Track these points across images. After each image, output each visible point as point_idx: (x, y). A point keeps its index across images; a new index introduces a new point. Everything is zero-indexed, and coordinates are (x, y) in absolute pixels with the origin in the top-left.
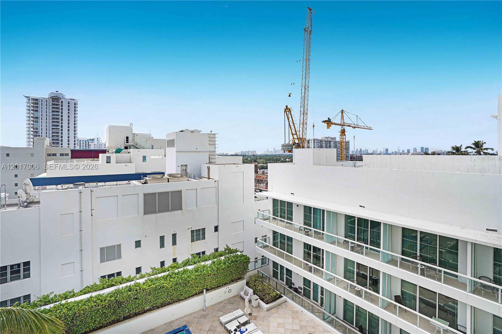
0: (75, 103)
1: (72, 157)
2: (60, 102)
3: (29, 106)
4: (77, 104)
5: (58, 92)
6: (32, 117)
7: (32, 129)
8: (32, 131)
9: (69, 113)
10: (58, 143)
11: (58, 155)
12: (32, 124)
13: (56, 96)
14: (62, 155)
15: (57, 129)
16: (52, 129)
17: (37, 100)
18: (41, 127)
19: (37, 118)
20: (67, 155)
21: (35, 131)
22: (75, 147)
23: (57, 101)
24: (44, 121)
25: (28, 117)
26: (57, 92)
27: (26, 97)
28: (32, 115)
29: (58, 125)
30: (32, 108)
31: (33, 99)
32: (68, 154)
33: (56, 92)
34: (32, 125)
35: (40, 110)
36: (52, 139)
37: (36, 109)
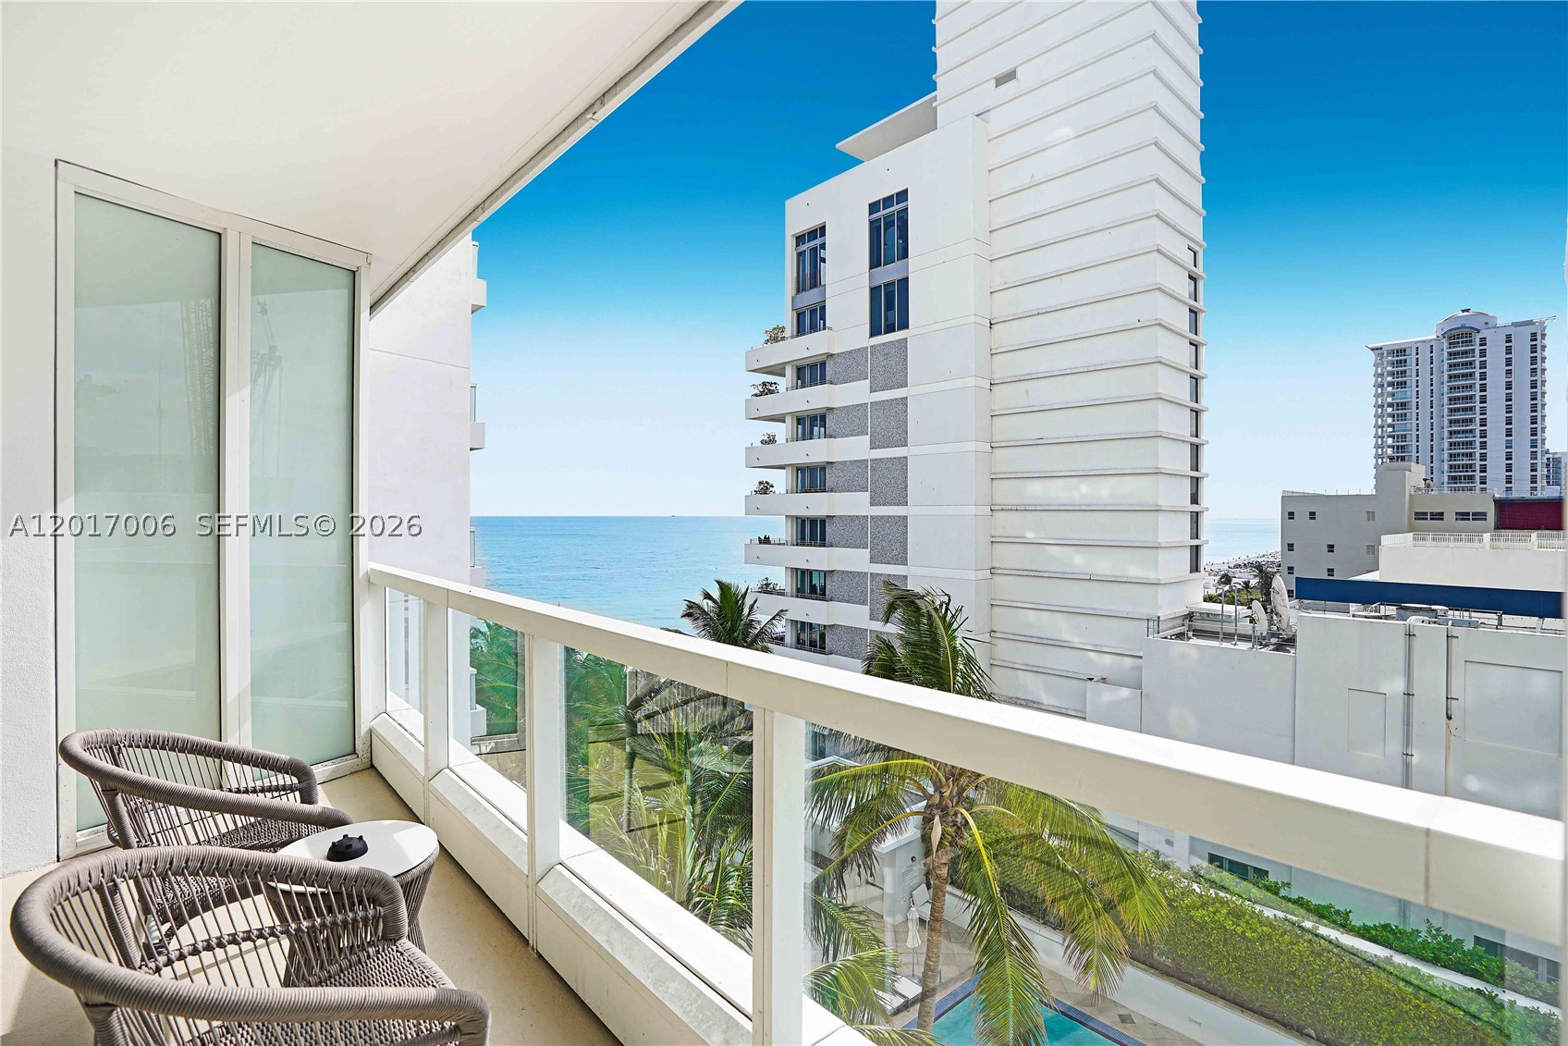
0: (1534, 335)
1: (1501, 525)
2: (1478, 341)
3: (1381, 375)
4: (1543, 336)
5: (1468, 310)
6: (1390, 405)
7: (1390, 441)
8: (1389, 447)
9: (1509, 372)
10: (1471, 478)
11: (1450, 517)
12: (1389, 426)
13: (1463, 327)
14: (1463, 516)
15: (1466, 431)
16: (1451, 433)
17: (1402, 351)
18: (1414, 433)
19: (1404, 405)
20: (1480, 516)
21: (1398, 446)
22: (1534, 489)
23: (1466, 342)
24: (1425, 411)
25: (1379, 406)
26: (1466, 313)
27: (1373, 350)
28: (1390, 400)
29: (1471, 420)
30: (1390, 379)
31: (1391, 352)
32: (1485, 514)
33: (1463, 311)
34: (1390, 429)
35: (1411, 379)
36: (1451, 467)
37: (1400, 379)
